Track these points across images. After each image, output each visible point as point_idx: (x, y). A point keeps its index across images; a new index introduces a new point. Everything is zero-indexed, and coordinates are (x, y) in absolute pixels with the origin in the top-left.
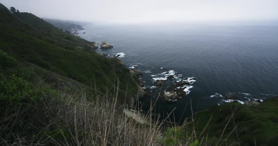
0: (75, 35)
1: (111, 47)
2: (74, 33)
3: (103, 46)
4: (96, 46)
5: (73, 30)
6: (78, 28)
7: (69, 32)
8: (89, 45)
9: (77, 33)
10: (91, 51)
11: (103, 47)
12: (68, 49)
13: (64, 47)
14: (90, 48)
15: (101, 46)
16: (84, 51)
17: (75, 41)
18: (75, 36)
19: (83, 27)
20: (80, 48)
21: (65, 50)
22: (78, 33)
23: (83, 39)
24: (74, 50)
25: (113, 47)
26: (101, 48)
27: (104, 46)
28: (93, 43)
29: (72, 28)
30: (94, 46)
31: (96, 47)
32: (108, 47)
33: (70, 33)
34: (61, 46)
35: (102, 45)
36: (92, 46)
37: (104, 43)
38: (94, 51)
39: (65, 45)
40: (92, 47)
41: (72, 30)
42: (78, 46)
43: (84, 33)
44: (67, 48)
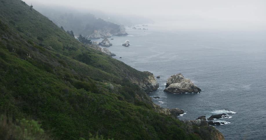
0: (103, 51)
1: (194, 91)
2: (100, 44)
3: (172, 85)
4: (154, 83)
5: (99, 36)
6: (112, 32)
7: (89, 42)
8: (134, 81)
9: (107, 43)
10: (137, 96)
11: (173, 89)
12: (82, 90)
13: (71, 82)
14: (137, 88)
15: (168, 85)
16: (120, 98)
17: (100, 66)
18: (101, 53)
19: (124, 29)
20: (112, 86)
21: (75, 91)
22: (111, 45)
23: (123, 63)
24: (95, 91)
25: (199, 90)
26: (165, 91)
27: (177, 85)
28: (145, 75)
29: (96, 31)
30: (149, 84)
31: (152, 87)
32: (186, 88)
33: (91, 43)
34: (67, 80)
35: (170, 81)
36: (142, 84)
37: (176, 79)
38: (146, 98)
39: (76, 78)
40: (142, 85)
41: (96, 36)
42: (107, 79)
43: (124, 45)
44: (79, 86)
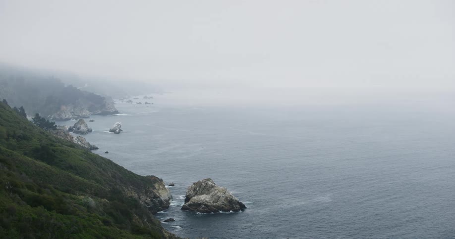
0: (75, 141)
1: (235, 207)
2: (71, 129)
3: (196, 198)
4: (164, 196)
5: (69, 115)
6: (91, 109)
7: (51, 126)
8: (130, 193)
9: (83, 128)
10: (136, 219)
11: (198, 205)
12: (40, 209)
13: (22, 196)
14: (135, 204)
15: (188, 199)
16: (106, 222)
17: (70, 168)
18: (73, 145)
19: (113, 103)
20: (92, 201)
21: (27, 211)
22: (90, 131)
23: (109, 162)
24: (63, 211)
25: (243, 207)
26: (184, 208)
27: (204, 198)
28: (148, 183)
29: (63, 108)
30: (156, 197)
31: (161, 202)
32: (219, 203)
33: (55, 128)
34: (15, 192)
35: (192, 192)
36: (143, 198)
37: (203, 187)
38: (150, 221)
39: (29, 188)
40: (144, 200)
41: (64, 116)
42: (83, 189)
43: (114, 131)
44: (35, 202)
